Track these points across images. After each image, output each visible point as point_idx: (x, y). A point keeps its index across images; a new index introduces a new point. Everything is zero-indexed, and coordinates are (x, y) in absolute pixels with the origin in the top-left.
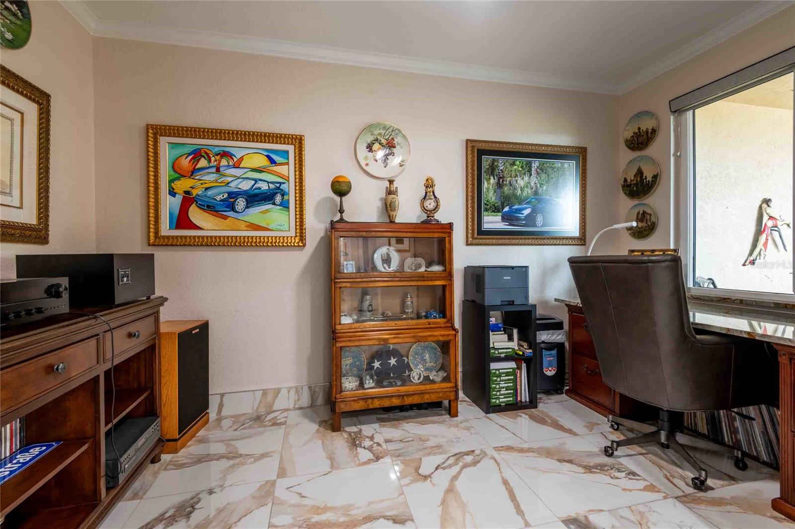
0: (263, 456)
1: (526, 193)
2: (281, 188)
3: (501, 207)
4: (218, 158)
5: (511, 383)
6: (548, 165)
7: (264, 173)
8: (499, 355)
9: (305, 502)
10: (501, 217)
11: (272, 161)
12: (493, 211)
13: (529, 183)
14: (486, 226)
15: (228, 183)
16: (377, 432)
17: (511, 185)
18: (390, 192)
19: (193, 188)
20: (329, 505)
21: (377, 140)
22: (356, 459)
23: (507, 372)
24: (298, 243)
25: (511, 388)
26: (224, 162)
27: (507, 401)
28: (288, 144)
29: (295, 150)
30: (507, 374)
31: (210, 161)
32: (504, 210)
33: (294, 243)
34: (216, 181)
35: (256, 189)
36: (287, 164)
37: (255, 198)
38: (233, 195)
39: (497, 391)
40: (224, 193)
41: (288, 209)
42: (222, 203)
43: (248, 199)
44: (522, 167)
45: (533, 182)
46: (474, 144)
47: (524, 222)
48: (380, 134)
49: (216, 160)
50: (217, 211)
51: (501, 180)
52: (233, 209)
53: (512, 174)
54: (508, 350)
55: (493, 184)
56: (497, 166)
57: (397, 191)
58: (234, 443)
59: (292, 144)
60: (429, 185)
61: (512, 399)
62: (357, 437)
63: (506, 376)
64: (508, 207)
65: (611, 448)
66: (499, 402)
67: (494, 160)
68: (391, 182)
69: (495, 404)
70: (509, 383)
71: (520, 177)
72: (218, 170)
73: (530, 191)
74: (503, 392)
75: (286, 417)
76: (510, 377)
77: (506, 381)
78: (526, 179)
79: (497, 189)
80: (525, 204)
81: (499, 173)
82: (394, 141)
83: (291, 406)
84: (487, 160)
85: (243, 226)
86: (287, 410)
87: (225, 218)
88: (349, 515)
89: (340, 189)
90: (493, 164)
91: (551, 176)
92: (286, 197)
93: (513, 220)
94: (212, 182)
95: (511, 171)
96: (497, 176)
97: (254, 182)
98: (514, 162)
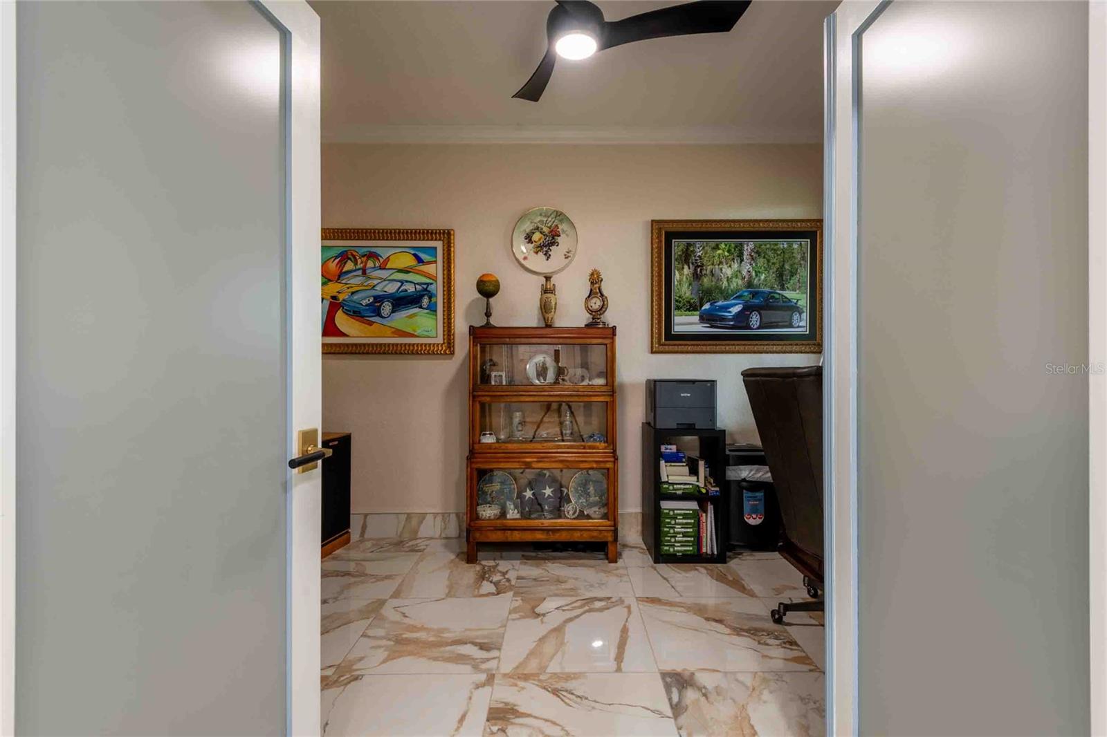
0: (388, 577)
1: (735, 284)
2: (428, 289)
3: (698, 304)
4: (364, 259)
5: (690, 528)
6: (768, 246)
7: (411, 274)
8: (674, 492)
9: (406, 621)
10: (698, 317)
11: (420, 260)
12: (689, 310)
13: (740, 272)
14: (677, 329)
15: (374, 286)
16: (513, 569)
17: (713, 275)
18: (546, 291)
19: (340, 293)
20: (425, 626)
21: (537, 228)
22: (476, 590)
23: (685, 514)
24: (445, 351)
25: (690, 534)
26: (370, 264)
27: (685, 550)
28: (436, 240)
29: (444, 246)
30: (685, 516)
31: (356, 264)
32: (703, 308)
33: (441, 351)
34: (362, 285)
35: (402, 291)
36: (435, 262)
37: (402, 302)
38: (379, 299)
39: (671, 537)
40: (370, 296)
41: (434, 313)
42: (367, 308)
43: (394, 302)
44: (729, 251)
45: (746, 270)
46: (662, 226)
47: (732, 323)
48: (541, 222)
49: (362, 263)
50: (363, 317)
51: (699, 270)
52: (379, 315)
53: (715, 261)
54: (688, 487)
55: (688, 275)
56: (693, 252)
57: (554, 290)
58: (363, 563)
59: (440, 240)
60: (595, 279)
61: (691, 548)
62: (490, 570)
63: (683, 518)
64: (709, 304)
65: (778, 611)
66: (674, 551)
67: (689, 245)
68: (548, 278)
69: (668, 552)
70: (687, 528)
71: (727, 264)
72: (364, 273)
73: (740, 282)
74: (680, 539)
75: (427, 545)
76: (689, 521)
77: (684, 525)
78: (735, 266)
79: (694, 281)
80: (733, 299)
81: (696, 260)
82: (558, 228)
83: (437, 536)
84: (678, 246)
85: (389, 333)
86: (432, 538)
87: (371, 323)
88: (440, 636)
89: (487, 289)
90: (687, 249)
91: (772, 261)
92: (433, 300)
93: (717, 321)
94: (358, 286)
95: (714, 257)
96: (693, 264)
97: (399, 284)
98: (717, 245)
